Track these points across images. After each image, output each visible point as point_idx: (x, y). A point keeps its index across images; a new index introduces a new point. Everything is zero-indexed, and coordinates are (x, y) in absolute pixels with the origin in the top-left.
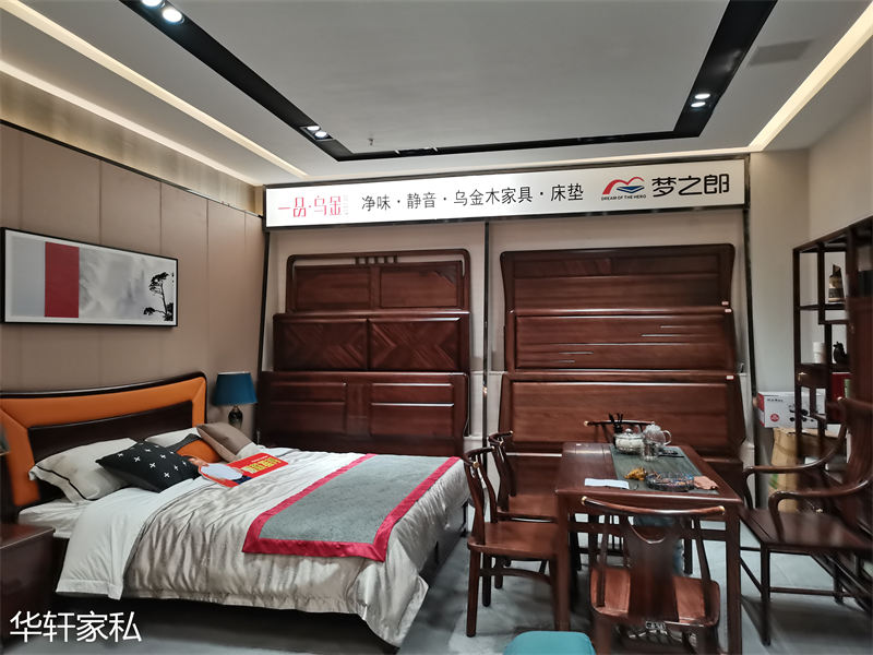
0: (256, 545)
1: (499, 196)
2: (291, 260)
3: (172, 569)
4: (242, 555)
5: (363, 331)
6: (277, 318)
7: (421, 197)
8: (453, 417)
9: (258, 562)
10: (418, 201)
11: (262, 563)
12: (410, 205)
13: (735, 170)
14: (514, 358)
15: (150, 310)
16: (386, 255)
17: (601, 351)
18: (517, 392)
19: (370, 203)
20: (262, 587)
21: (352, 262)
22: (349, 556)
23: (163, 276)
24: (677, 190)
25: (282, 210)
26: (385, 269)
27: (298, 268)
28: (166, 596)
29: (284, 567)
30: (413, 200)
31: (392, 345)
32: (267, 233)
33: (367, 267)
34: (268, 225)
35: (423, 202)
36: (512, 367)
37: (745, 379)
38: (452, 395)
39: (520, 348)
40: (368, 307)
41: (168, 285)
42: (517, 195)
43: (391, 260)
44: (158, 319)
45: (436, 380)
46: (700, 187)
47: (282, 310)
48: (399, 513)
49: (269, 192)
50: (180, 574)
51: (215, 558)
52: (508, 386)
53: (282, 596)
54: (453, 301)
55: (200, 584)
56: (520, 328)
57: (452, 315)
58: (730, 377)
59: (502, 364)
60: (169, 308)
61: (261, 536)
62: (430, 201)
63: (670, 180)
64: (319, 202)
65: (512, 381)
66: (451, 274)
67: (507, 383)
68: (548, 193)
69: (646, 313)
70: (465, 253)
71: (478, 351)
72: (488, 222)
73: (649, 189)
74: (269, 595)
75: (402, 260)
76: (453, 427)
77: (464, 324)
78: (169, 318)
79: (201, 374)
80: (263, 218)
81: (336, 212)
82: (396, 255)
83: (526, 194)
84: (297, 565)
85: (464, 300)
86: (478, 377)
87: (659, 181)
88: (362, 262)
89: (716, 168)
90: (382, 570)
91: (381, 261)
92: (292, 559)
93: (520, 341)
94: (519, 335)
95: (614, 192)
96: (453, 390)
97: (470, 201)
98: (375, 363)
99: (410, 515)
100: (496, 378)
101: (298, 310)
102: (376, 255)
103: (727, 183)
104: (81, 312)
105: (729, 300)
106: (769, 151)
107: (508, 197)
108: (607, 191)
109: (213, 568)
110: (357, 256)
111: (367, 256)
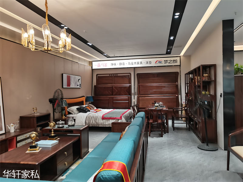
0: (103, 118)
1: (136, 63)
2: (97, 75)
3: (91, 122)
4: (101, 120)
5: (111, 88)
6: (95, 86)
7: (122, 63)
8: (128, 104)
9: (104, 120)
10: (121, 64)
11: (104, 121)
12: (120, 65)
13: (178, 59)
14: (139, 93)
15: (78, 85)
16: (115, 74)
17: (155, 91)
18: (140, 99)
19: (112, 64)
20: (105, 124)
21: (109, 75)
22: (117, 119)
23: (79, 79)
24: (168, 63)
25: (95, 66)
26: (115, 76)
27: (98, 77)
28: (90, 126)
29: (108, 121)
30: (120, 64)
31: (117, 91)
32: (93, 70)
33: (112, 76)
34: (93, 68)
35: (122, 64)
36: (139, 94)
37: (180, 96)
38: (128, 100)
39: (140, 91)
40: (112, 84)
41: (80, 80)
42: (140, 63)
43: (116, 75)
44: (79, 87)
45: (125, 97)
46: (172, 62)
47: (95, 84)
48: (123, 114)
49: (93, 62)
50: (93, 123)
51: (98, 120)
52: (138, 98)
53: (107, 125)
54: (128, 83)
55: (96, 124)
56: (140, 88)
57: (128, 85)
58: (177, 96)
59: (137, 94)
60: (80, 85)
61: (104, 117)
62: (124, 64)
63: (167, 61)
64: (103, 64)
65: (139, 97)
66: (127, 78)
67: (138, 97)
68: (145, 63)
69: (163, 84)
70: (130, 74)
71: (133, 92)
72: (134, 68)
73: (163, 62)
74: (106, 125)
75: (118, 75)
76: (128, 105)
77: (130, 87)
78: (80, 86)
79: (84, 96)
80: (92, 67)
81: (106, 66)
82: (117, 74)
83: (141, 63)
84: (109, 121)
85: (130, 83)
86: (133, 97)
87: (165, 61)
88: (111, 75)
89: (175, 59)
90: (121, 120)
91: (114, 75)
92: (109, 120)
93: (140, 90)
94: (140, 89)
95: (157, 63)
96: (128, 99)
97: (131, 64)
98: (114, 94)
99: (124, 115)
100: (136, 97)
101: (99, 84)
102: (113, 74)
103: (177, 61)
104: (71, 86)
105: (178, 82)
106: (184, 56)
107: (138, 63)
108: (156, 62)
109: (97, 122)
110: (110, 74)
111: (111, 74)
